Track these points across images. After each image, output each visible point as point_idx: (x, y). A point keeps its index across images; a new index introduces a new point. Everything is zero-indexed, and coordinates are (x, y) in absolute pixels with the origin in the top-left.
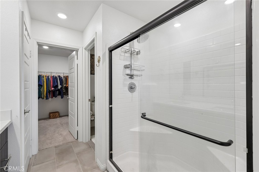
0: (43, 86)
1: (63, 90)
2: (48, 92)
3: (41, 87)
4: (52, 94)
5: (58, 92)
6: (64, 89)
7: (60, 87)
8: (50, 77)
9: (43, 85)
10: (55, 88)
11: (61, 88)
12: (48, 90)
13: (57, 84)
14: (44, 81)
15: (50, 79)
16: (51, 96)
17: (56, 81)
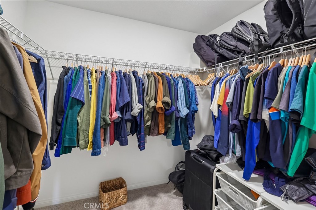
0: (85, 106)
1: (146, 118)
2: (99, 127)
3: (77, 108)
4: (113, 132)
5: (129, 125)
6: (148, 116)
7: (137, 108)
8: (109, 75)
9: (85, 101)
10: (122, 114)
11: (142, 112)
12: (99, 119)
13: (129, 99)
14: (91, 87)
15: (110, 81)
16: (108, 141)
17: (126, 88)
